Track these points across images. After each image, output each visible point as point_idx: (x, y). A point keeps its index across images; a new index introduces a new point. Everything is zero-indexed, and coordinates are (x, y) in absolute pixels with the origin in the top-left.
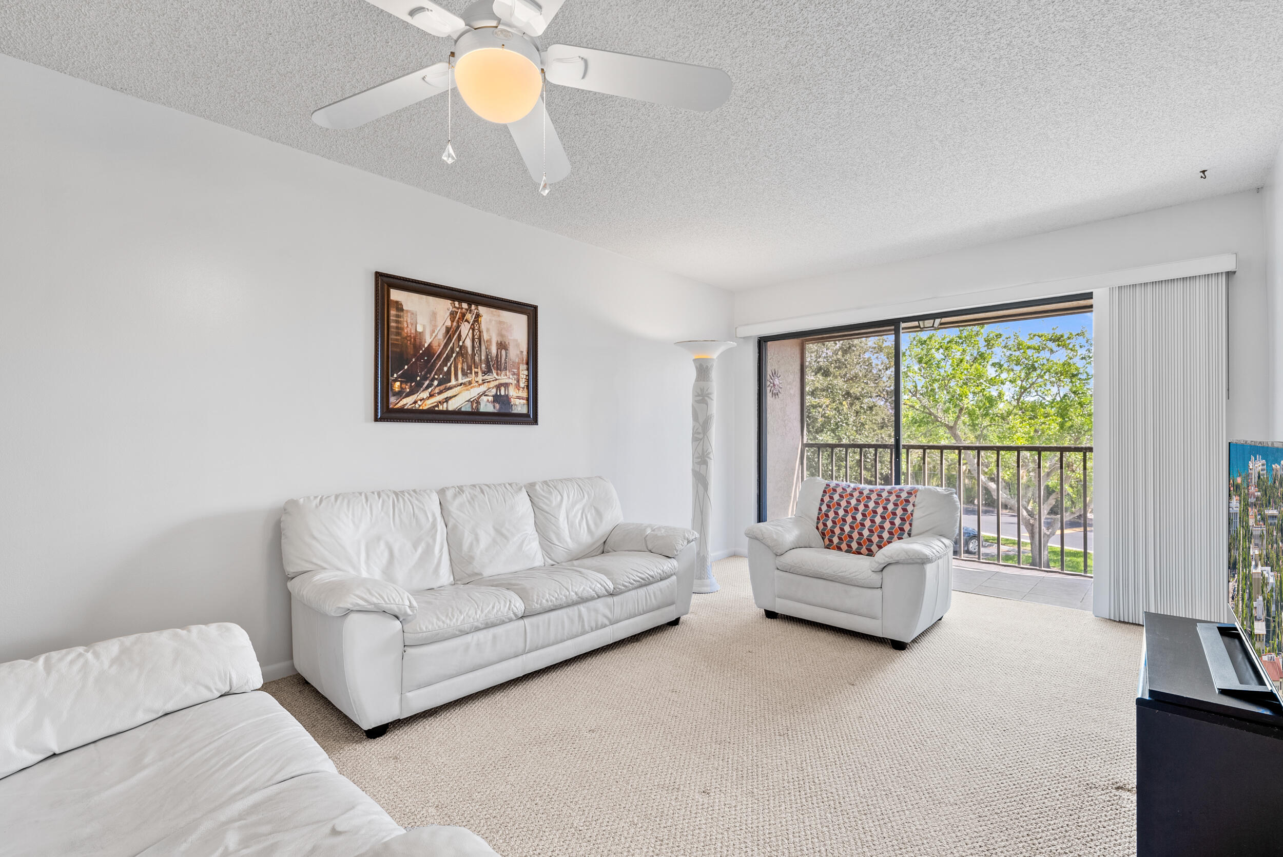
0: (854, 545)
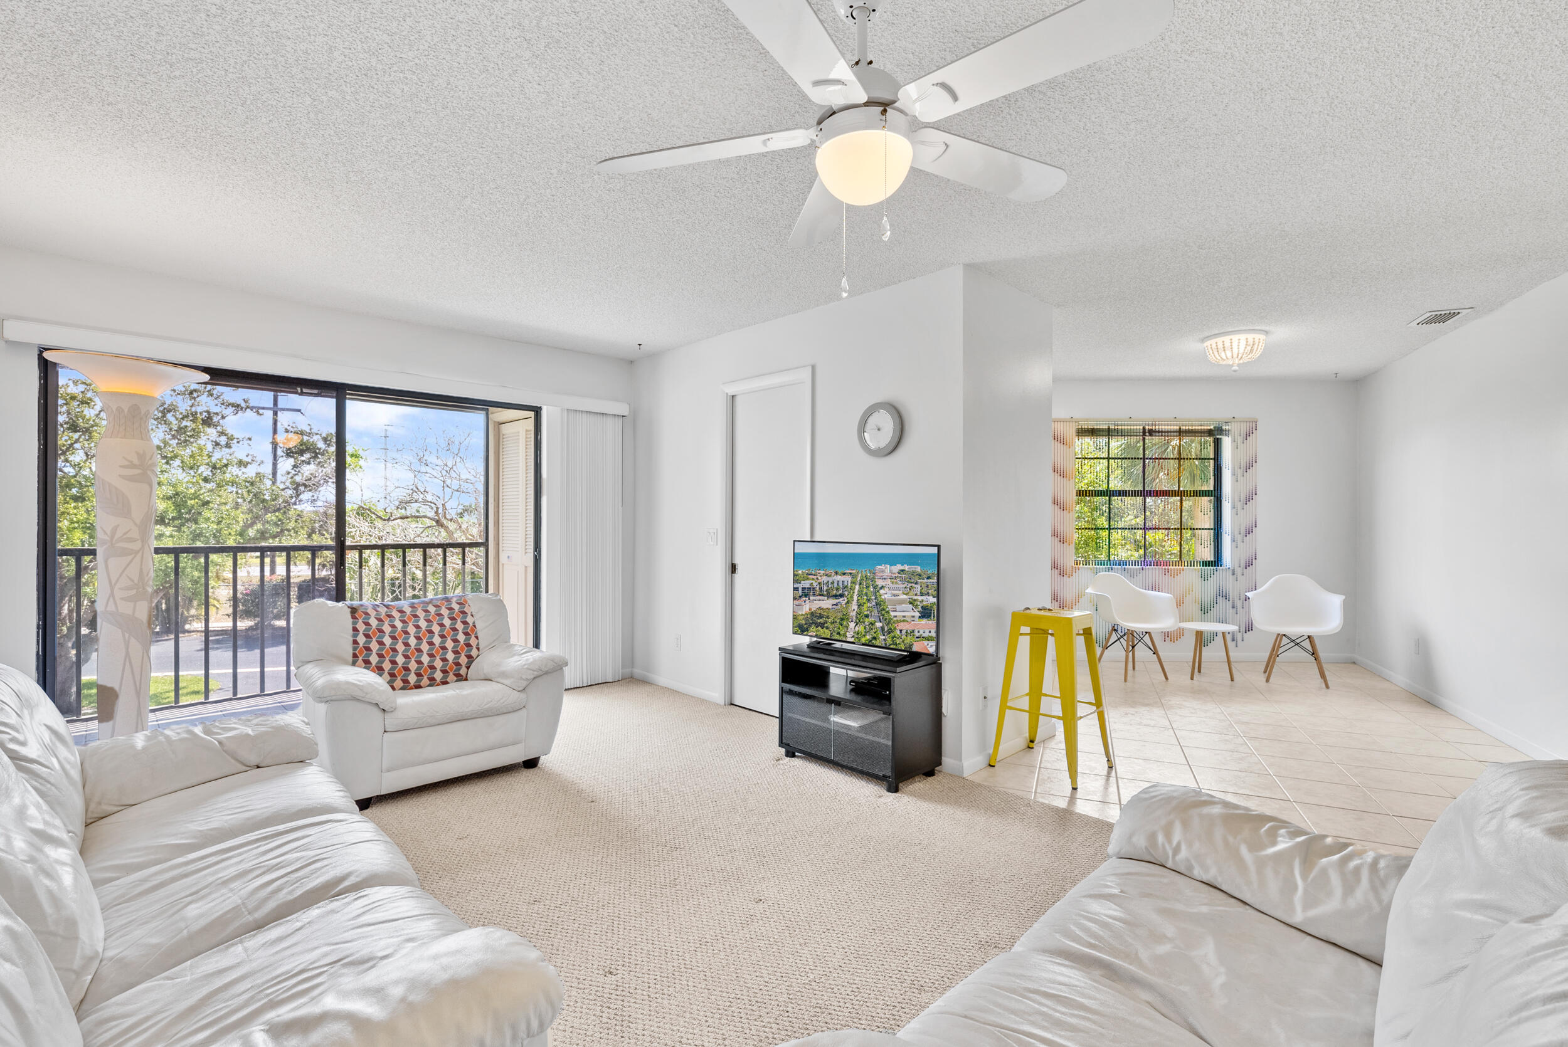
0: (412, 679)
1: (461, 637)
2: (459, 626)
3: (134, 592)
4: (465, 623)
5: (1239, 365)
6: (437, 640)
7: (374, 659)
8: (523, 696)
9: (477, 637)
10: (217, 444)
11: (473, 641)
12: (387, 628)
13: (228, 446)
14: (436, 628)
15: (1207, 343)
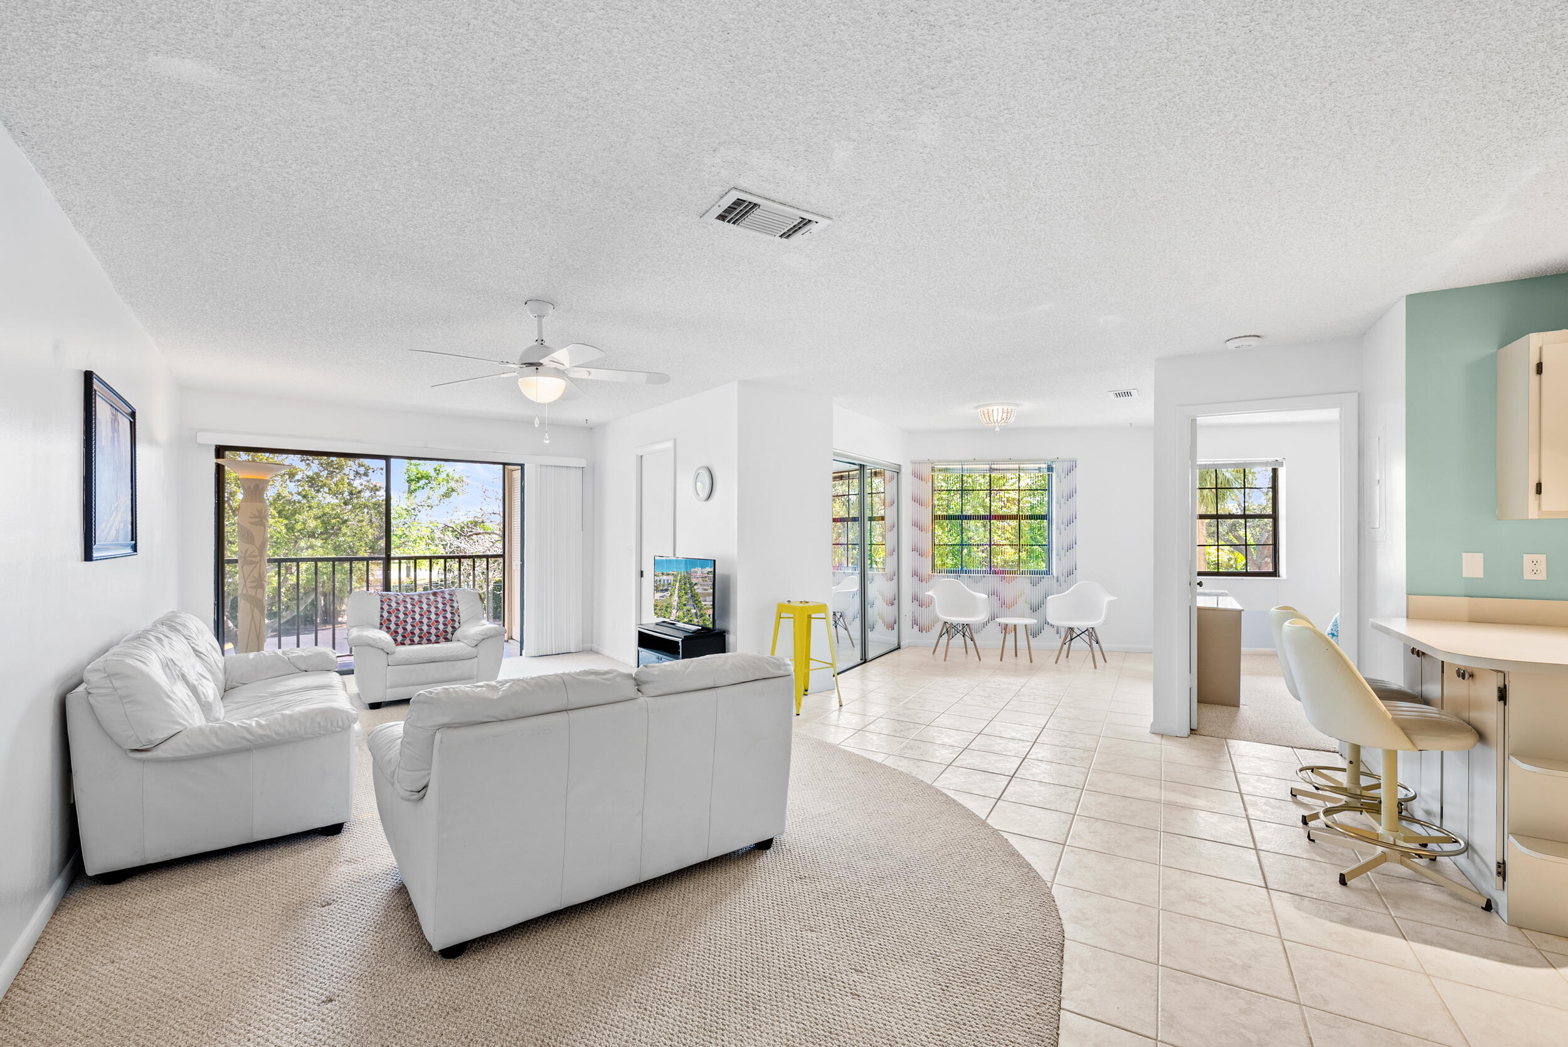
0: (416, 639)
1: (449, 615)
2: (448, 608)
3: (256, 584)
4: (452, 607)
5: (1000, 427)
6: (433, 617)
7: (393, 626)
8: (474, 650)
9: (459, 616)
10: (357, 473)
11: (456, 618)
12: (402, 609)
13: (366, 474)
14: (433, 609)
15: (978, 410)
